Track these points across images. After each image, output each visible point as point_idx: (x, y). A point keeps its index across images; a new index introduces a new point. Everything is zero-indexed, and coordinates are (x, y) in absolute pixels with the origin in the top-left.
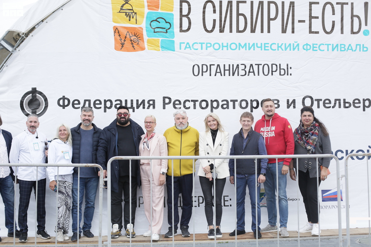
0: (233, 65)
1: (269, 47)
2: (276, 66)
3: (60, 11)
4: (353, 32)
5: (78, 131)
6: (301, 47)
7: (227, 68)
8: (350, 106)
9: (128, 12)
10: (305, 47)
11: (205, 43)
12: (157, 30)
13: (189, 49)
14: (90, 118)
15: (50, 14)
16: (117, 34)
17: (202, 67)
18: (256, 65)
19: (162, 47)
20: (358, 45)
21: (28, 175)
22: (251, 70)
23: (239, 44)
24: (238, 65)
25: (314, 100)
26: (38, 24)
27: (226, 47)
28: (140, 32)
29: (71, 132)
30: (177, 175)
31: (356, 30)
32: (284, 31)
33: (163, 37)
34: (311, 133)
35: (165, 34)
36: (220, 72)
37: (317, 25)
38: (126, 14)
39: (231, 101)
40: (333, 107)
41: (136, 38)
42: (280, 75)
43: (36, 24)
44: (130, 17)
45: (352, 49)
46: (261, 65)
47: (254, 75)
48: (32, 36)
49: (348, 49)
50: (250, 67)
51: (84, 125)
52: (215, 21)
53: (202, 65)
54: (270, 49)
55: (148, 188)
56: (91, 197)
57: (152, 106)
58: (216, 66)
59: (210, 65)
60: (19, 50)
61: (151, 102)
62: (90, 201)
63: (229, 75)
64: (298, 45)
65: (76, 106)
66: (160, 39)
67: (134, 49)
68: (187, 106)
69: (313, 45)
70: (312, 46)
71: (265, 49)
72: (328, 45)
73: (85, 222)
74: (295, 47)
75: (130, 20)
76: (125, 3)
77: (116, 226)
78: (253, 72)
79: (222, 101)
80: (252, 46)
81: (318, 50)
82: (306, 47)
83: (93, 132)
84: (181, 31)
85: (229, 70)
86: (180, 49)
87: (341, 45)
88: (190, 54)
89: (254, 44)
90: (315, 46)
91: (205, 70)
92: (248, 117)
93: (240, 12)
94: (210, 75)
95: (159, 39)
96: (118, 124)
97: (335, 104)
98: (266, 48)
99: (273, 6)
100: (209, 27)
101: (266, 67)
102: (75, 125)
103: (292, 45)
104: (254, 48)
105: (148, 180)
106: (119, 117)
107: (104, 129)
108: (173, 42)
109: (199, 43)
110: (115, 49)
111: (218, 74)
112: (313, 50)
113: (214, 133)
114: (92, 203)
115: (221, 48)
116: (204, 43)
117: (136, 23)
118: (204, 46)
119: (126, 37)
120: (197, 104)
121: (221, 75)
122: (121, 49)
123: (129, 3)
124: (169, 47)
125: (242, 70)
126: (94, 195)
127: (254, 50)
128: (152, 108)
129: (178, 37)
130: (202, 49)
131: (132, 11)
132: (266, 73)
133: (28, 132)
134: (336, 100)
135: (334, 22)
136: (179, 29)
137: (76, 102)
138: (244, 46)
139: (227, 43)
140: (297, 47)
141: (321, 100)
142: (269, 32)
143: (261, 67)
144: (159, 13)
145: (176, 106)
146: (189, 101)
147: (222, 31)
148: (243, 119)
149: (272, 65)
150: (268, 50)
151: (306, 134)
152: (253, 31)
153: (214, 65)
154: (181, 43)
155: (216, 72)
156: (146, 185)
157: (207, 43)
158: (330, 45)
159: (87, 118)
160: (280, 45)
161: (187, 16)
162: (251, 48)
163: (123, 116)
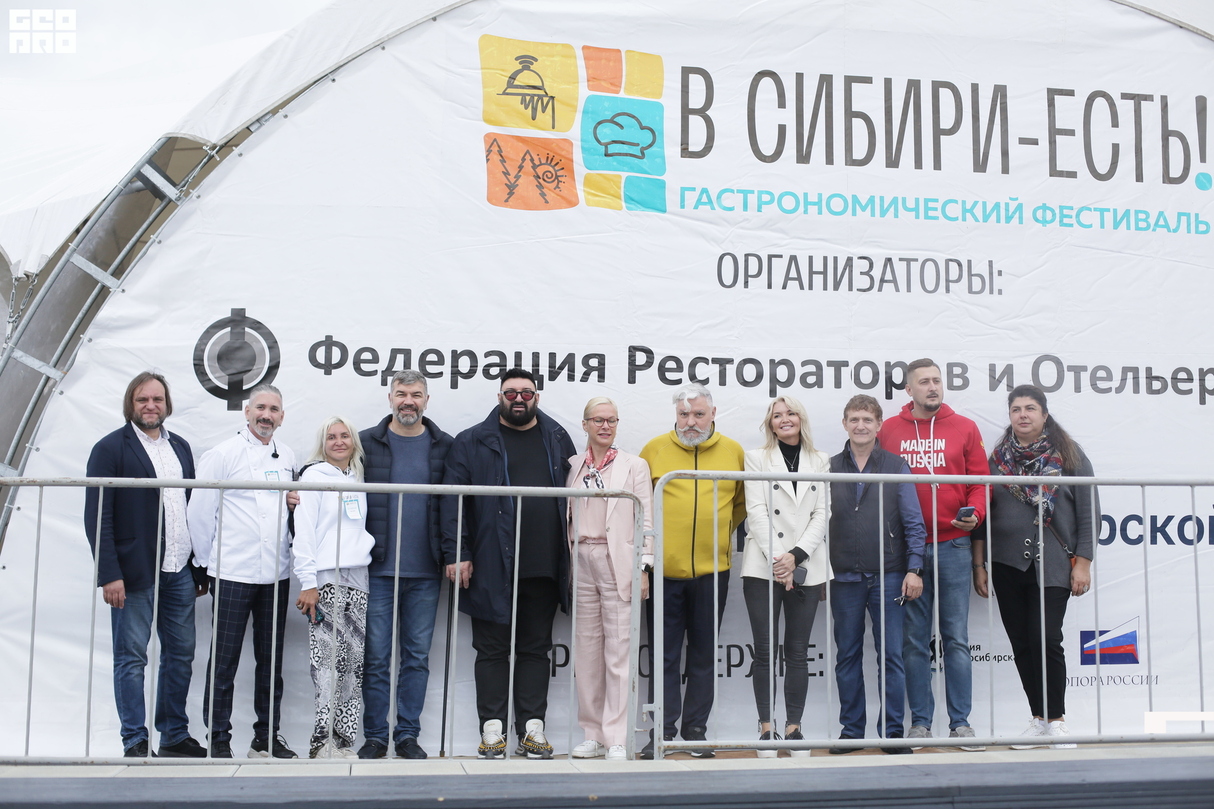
0: (836, 259)
1: (940, 209)
2: (960, 265)
3: (328, 83)
4: (1167, 179)
5: (384, 440)
6: (1027, 214)
7: (818, 266)
8: (1164, 388)
9: (529, 95)
10: (1039, 214)
11: (756, 192)
12: (613, 149)
13: (708, 207)
14: (418, 401)
15: (297, 91)
16: (496, 157)
17: (746, 261)
18: (901, 260)
19: (629, 199)
20: (1184, 214)
21: (244, 565)
22: (888, 276)
23: (854, 197)
24: (850, 260)
25: (1065, 369)
26: (258, 120)
27: (814, 204)
28: (563, 153)
29: (362, 440)
30: (684, 575)
31: (1176, 170)
32: (980, 165)
33: (632, 169)
34: (1042, 457)
35: (636, 160)
36: (799, 278)
37: (1070, 153)
38: (523, 101)
39: (830, 364)
40: (1119, 390)
41: (551, 169)
42: (970, 291)
43: (254, 120)
44: (534, 110)
45: (1166, 226)
46: (916, 260)
47: (897, 290)
48: (241, 155)
49: (1156, 224)
50: (885, 266)
51: (403, 420)
52: (782, 129)
53: (747, 256)
54: (941, 216)
55: (590, 614)
56: (418, 638)
57: (594, 375)
58: (785, 261)
59: (770, 257)
60: (199, 197)
61: (594, 362)
62: (414, 649)
63: (825, 288)
64: (1020, 207)
65: (365, 367)
66: (622, 174)
67: (546, 204)
68: (700, 376)
69: (1061, 208)
70: (1057, 211)
71: (927, 217)
72: (1102, 211)
73: (401, 714)
74: (1011, 213)
75: (534, 118)
76: (520, 67)
77: (494, 726)
78: (894, 281)
79: (804, 364)
80: (890, 206)
81: (1076, 225)
82: (1044, 214)
83: (427, 442)
84: (685, 152)
85: (824, 273)
86: (683, 207)
87: (1137, 212)
88: (711, 223)
89: (895, 201)
90: (1065, 212)
91: (753, 270)
92: (866, 409)
93: (855, 108)
94: (770, 286)
95: (620, 177)
96: (503, 422)
97: (1124, 380)
98: (931, 213)
99: (946, 95)
100: (768, 146)
101: (930, 268)
102: (374, 421)
103: (1003, 206)
104: (896, 210)
105: (594, 589)
106: (507, 403)
107: (460, 436)
108: (662, 185)
109: (739, 191)
110: (489, 200)
111: (793, 285)
112: (1062, 224)
113: (791, 454)
114: (421, 657)
115: (801, 208)
116: (752, 192)
117: (553, 128)
118: (752, 199)
119: (521, 167)
120: (731, 370)
121: (802, 288)
122: (506, 201)
123: (532, 67)
124: (649, 198)
125: (862, 273)
126: (429, 632)
127: (896, 216)
128: (597, 379)
129: (677, 172)
130: (745, 207)
131: (541, 92)
132: (930, 284)
133: (252, 437)
134: (1125, 370)
135: (1116, 148)
136: (679, 149)
137: (367, 356)
138: (867, 205)
139: (820, 195)
140: (1017, 215)
141: (1084, 369)
142: (937, 165)
143: (915, 267)
144: (622, 99)
145: (667, 374)
146: (705, 360)
147: (803, 157)
148: (853, 414)
149: (948, 261)
150: (936, 218)
151: (1028, 463)
152: (893, 162)
153: (781, 256)
154: (683, 190)
155: (787, 278)
156: (586, 605)
157: (761, 193)
158: (1108, 210)
159: (409, 400)
160: (968, 207)
161: (702, 112)
162: (888, 209)
163: (519, 398)
